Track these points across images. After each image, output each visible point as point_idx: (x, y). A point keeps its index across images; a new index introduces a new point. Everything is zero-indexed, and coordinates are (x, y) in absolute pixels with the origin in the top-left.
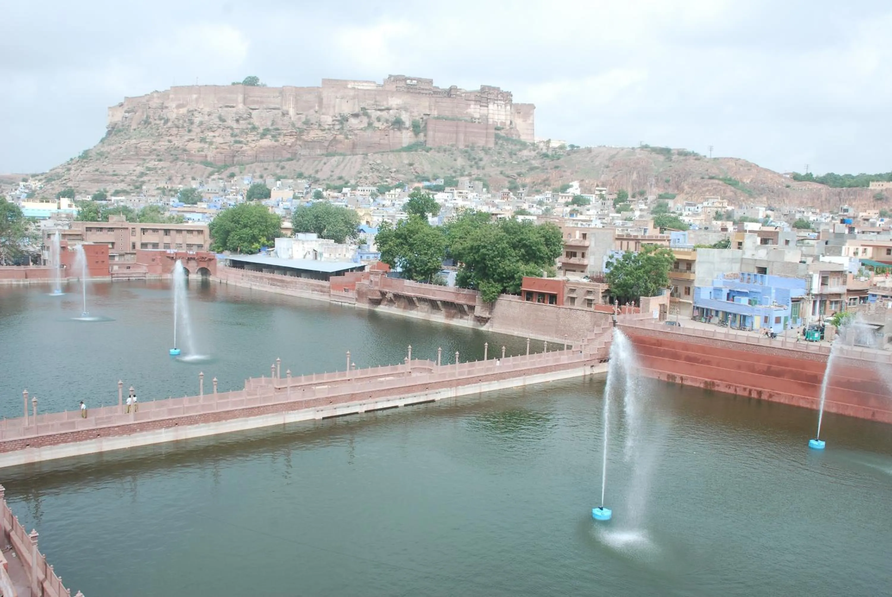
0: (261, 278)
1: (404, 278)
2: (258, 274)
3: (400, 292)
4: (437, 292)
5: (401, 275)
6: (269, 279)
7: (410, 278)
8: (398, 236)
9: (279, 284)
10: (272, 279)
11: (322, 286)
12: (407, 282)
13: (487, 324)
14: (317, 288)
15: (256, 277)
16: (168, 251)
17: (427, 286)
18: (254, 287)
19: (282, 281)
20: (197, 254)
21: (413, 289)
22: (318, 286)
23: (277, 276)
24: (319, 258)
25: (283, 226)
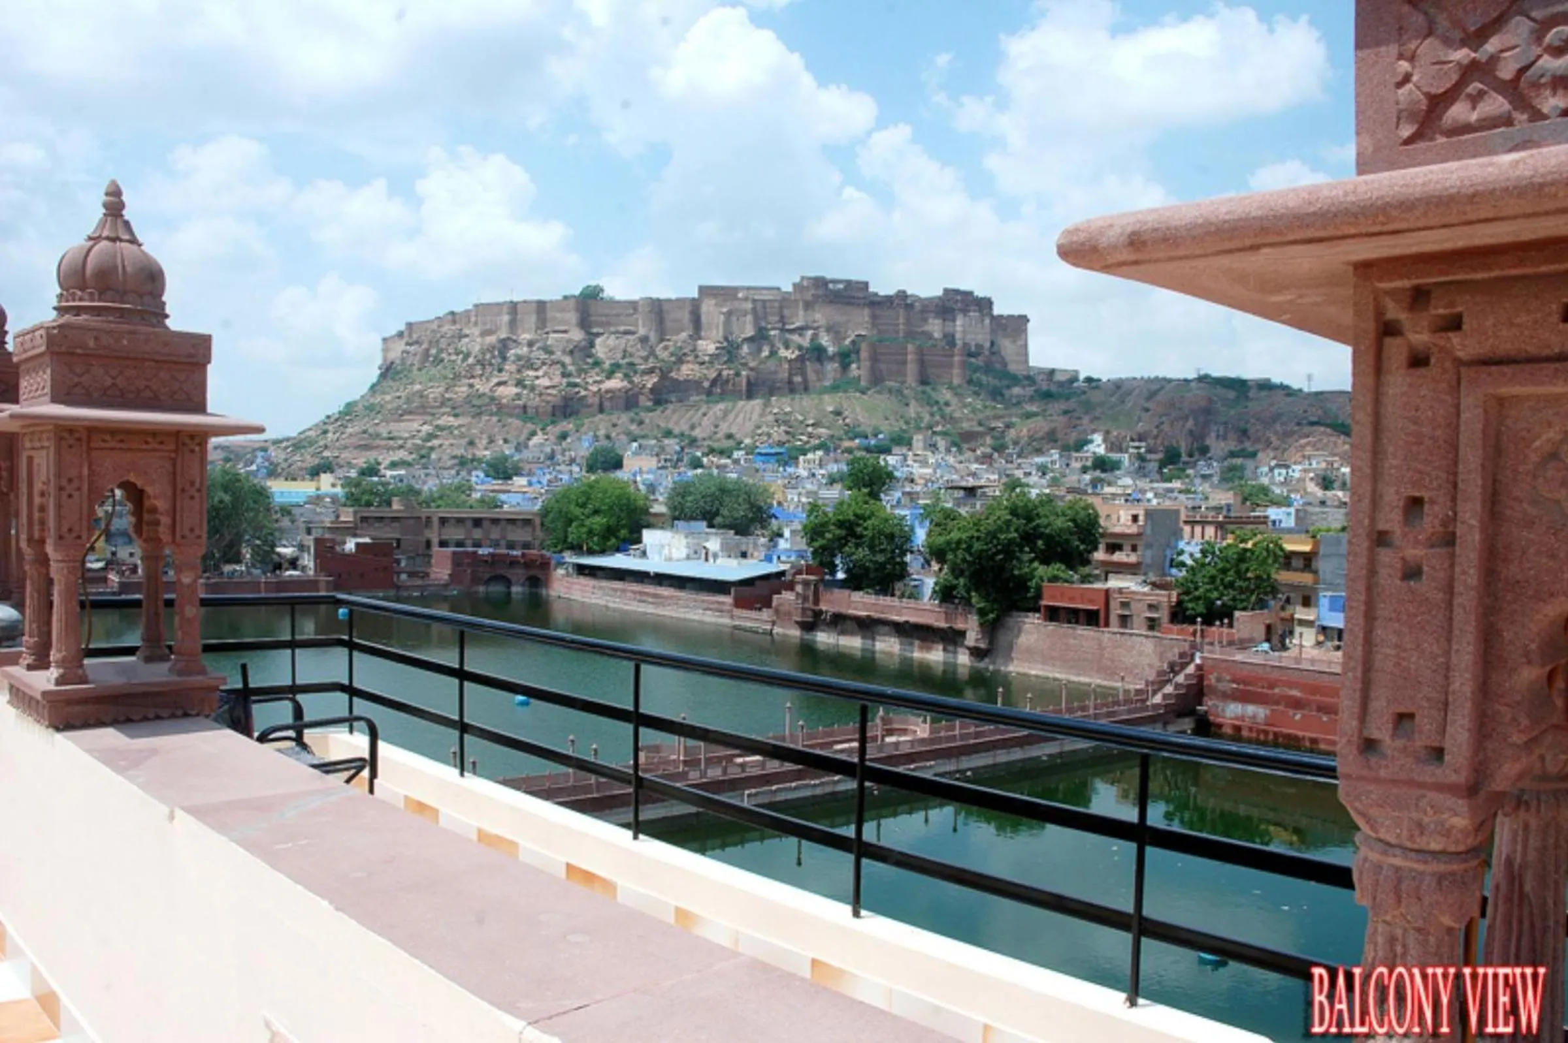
0: (624, 591)
1: (849, 588)
2: (618, 585)
3: (844, 610)
4: (905, 611)
5: (843, 584)
6: (634, 592)
7: (858, 588)
8: (841, 524)
9: (650, 600)
10: (640, 593)
11: (719, 603)
12: (857, 596)
13: (987, 660)
14: (711, 606)
15: (615, 590)
16: (481, 551)
17: (887, 600)
18: (611, 605)
19: (655, 596)
20: (523, 555)
21: (865, 606)
22: (713, 603)
23: (650, 589)
24: (711, 560)
25: (652, 510)
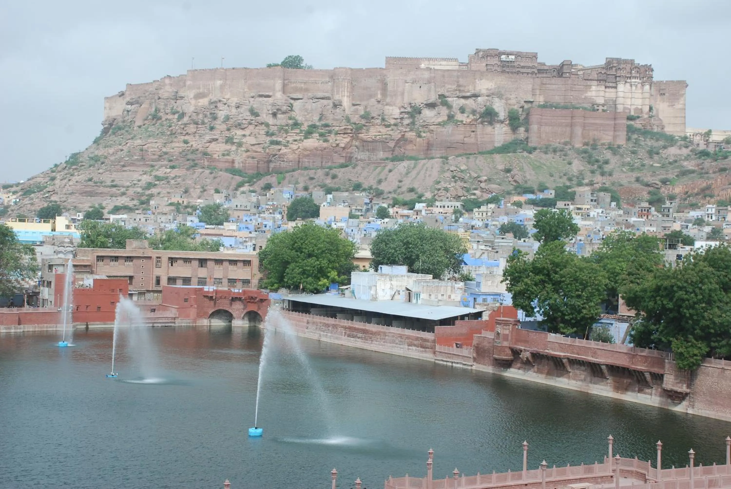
0: (335, 326)
1: (544, 329)
2: (331, 321)
3: (541, 351)
4: (599, 352)
5: (540, 326)
6: (345, 328)
7: (555, 330)
8: (537, 271)
9: (360, 335)
10: (350, 328)
11: (422, 339)
12: (552, 337)
13: (685, 403)
14: (416, 342)
15: (328, 325)
16: (206, 289)
17: (578, 342)
18: (323, 339)
19: (365, 331)
20: (244, 292)
21: (562, 347)
22: (417, 339)
23: (358, 324)
24: (414, 301)
25: (356, 256)
